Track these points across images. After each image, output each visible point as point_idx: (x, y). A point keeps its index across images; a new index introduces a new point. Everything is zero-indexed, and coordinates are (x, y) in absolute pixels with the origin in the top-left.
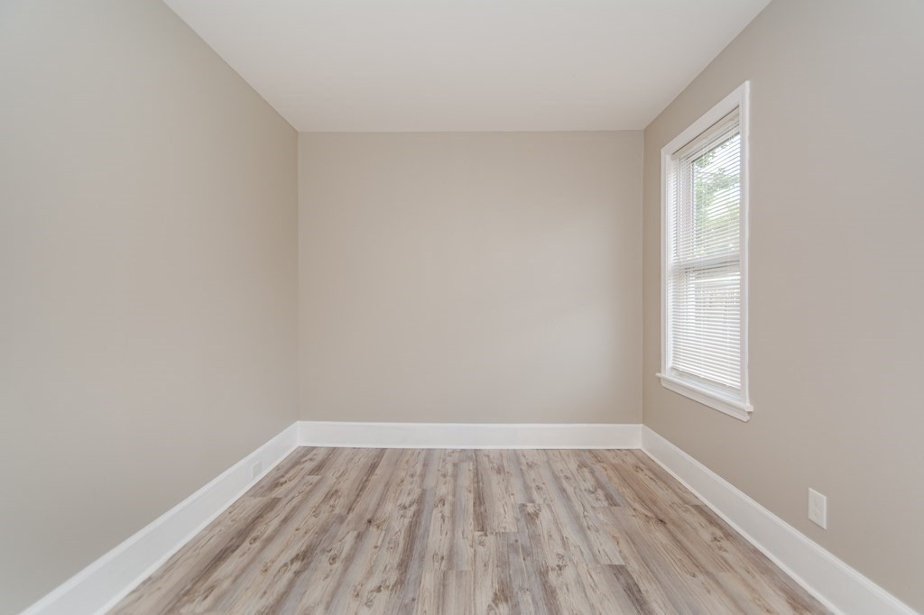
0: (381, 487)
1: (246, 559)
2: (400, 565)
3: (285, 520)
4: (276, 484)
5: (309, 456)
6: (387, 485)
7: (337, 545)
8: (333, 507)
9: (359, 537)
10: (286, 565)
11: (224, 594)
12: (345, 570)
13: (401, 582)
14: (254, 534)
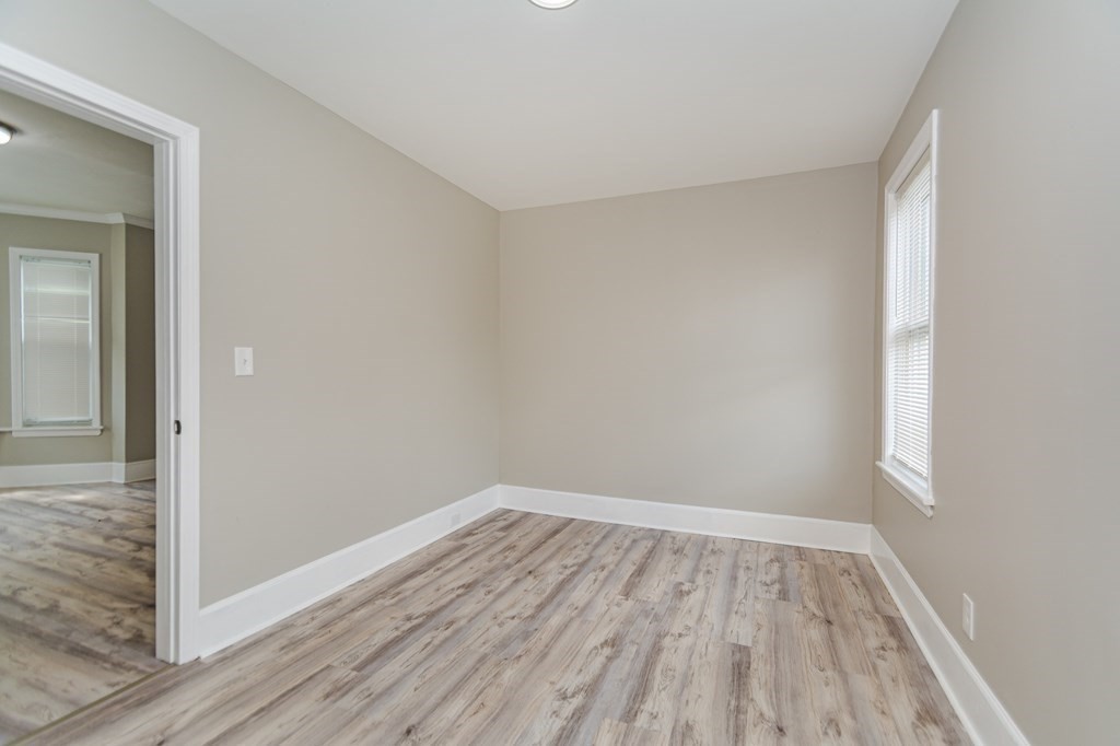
0: (553, 549)
1: (427, 580)
2: (538, 606)
3: (466, 560)
4: (469, 534)
5: (505, 517)
6: (560, 548)
7: (496, 584)
8: (506, 557)
9: (517, 581)
10: (453, 589)
11: (405, 598)
12: (494, 601)
13: (532, 617)
14: (439, 566)
